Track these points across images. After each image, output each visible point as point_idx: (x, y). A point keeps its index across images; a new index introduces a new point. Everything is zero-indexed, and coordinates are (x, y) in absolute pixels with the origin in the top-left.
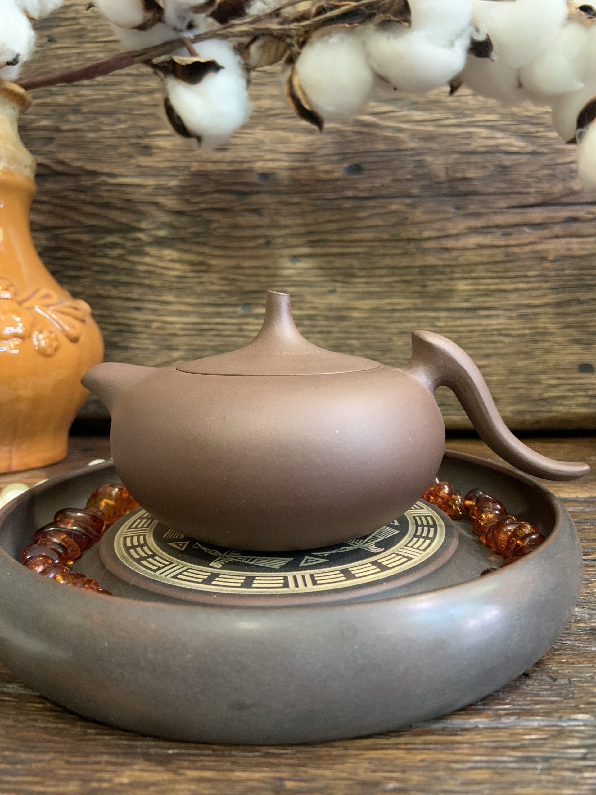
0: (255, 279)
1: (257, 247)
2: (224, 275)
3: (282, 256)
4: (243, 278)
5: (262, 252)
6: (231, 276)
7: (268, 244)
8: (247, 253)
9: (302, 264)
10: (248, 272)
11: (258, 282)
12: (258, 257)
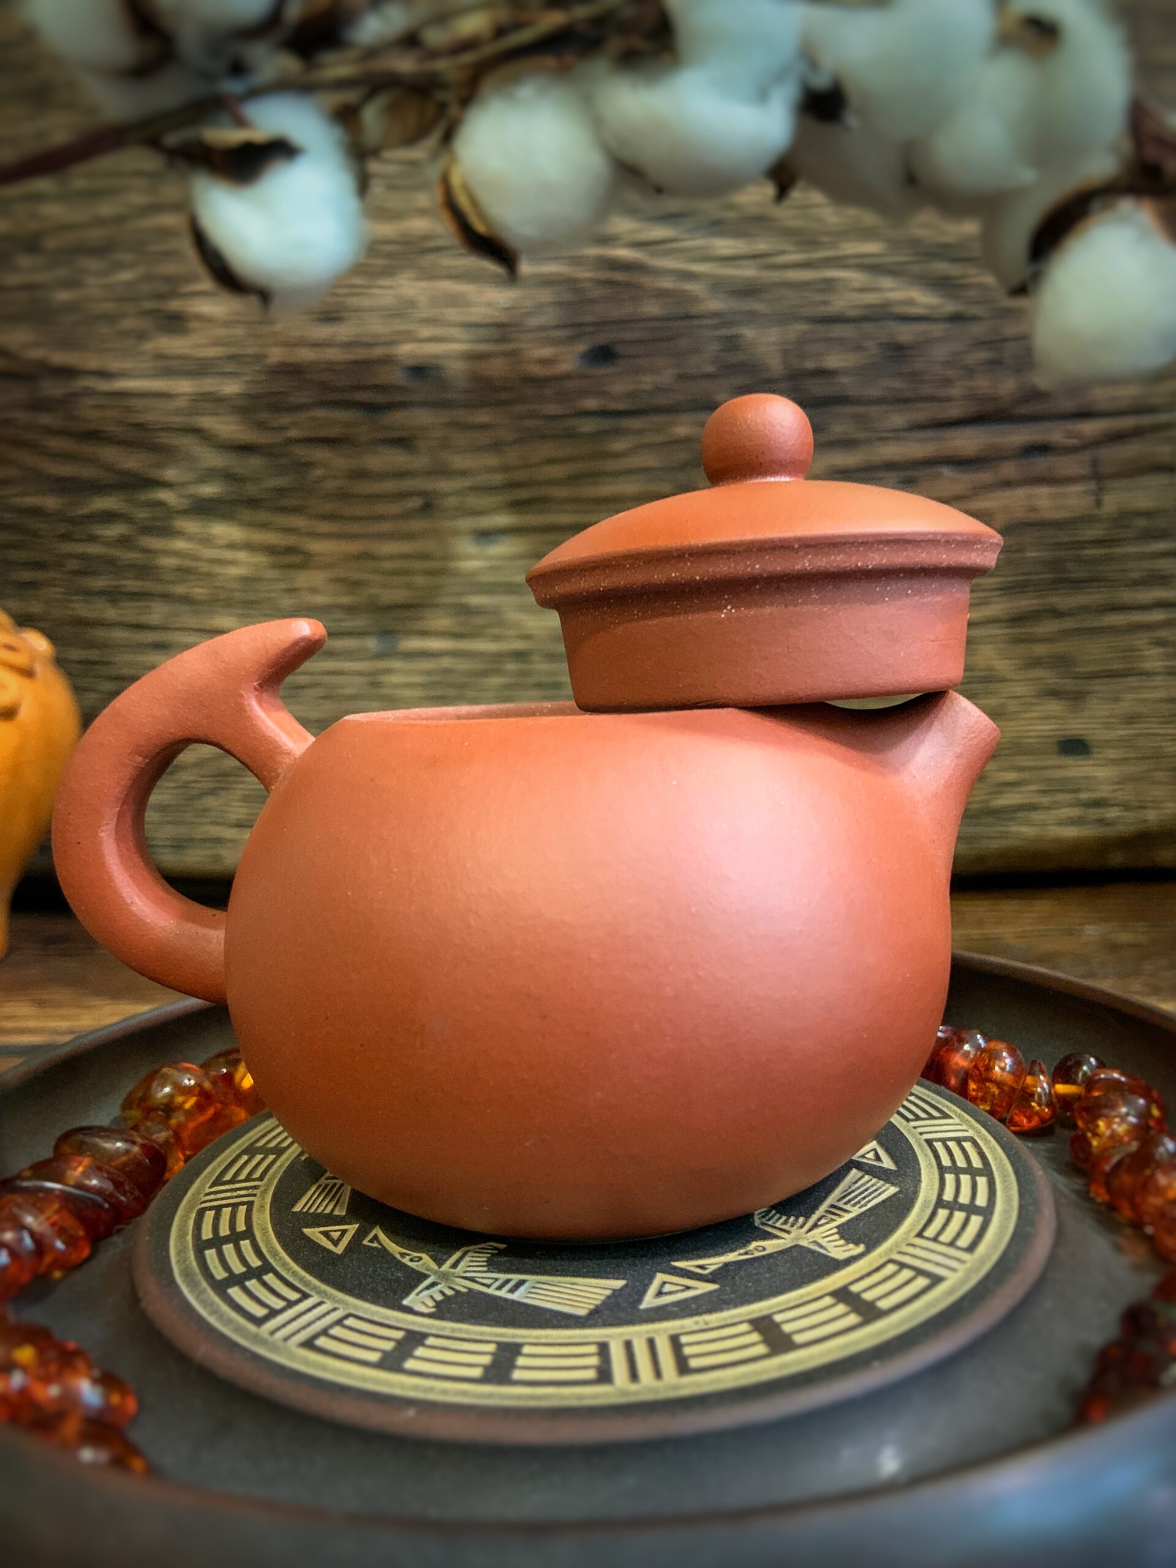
0: (403, 579)
1: (406, 516)
2: (341, 573)
3: (455, 533)
4: (377, 578)
5: (416, 525)
6: (356, 576)
7: (429, 506)
8: (385, 527)
9: (502, 548)
10: (388, 565)
11: (409, 586)
12: (409, 536)
